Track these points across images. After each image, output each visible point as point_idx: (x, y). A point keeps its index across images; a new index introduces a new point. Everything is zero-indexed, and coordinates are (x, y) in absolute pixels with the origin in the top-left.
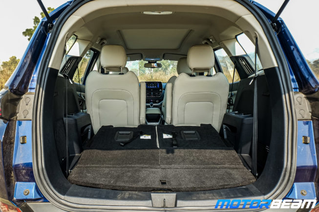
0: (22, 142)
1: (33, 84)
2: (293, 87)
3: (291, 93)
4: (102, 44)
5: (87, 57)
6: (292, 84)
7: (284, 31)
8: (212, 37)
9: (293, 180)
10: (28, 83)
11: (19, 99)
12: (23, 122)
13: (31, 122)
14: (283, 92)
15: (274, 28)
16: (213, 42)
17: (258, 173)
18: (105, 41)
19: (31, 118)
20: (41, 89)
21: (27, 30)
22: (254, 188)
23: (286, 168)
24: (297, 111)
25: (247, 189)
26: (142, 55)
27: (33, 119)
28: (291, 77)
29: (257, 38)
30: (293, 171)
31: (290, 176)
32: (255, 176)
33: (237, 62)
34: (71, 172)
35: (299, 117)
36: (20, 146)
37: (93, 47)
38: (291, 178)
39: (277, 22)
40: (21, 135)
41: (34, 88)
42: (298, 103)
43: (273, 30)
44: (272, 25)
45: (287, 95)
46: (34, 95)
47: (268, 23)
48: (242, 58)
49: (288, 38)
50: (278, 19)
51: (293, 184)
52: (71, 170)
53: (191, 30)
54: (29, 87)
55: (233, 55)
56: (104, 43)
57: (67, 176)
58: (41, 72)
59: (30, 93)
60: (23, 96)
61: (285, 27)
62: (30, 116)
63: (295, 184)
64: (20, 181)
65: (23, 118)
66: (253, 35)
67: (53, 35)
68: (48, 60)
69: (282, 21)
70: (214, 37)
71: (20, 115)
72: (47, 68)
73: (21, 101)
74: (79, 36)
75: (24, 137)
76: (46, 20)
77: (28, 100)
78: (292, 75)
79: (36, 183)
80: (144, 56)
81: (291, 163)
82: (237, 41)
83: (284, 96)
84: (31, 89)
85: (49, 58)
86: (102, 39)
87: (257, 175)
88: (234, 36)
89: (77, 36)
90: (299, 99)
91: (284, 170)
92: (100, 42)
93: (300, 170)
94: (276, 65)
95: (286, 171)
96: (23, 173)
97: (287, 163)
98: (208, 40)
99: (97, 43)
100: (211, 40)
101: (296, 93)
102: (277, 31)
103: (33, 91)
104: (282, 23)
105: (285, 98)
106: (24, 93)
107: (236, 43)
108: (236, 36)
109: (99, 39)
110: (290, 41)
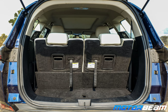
0: (12, 73)
1: (18, 43)
2: (150, 46)
3: (149, 49)
4: (52, 26)
5: (42, 35)
6: (150, 44)
7: (146, 18)
8: (108, 22)
9: (150, 92)
10: (15, 43)
11: (11, 51)
12: (12, 62)
13: (17, 63)
14: (145, 49)
15: (141, 16)
16: (108, 25)
17: (131, 90)
18: (53, 24)
19: (17, 61)
20: (22, 46)
21: (11, 20)
22: (130, 97)
23: (146, 86)
24: (152, 58)
25: (126, 97)
26: (72, 32)
27: (18, 61)
28: (149, 41)
29: (132, 22)
30: (149, 88)
31: (148, 90)
32: (130, 91)
33: (121, 35)
34: (36, 89)
35: (153, 61)
36: (11, 75)
37: (47, 27)
38: (148, 91)
39: (142, 13)
40: (12, 69)
41: (18, 46)
42: (152, 54)
43: (140, 17)
44: (140, 15)
45: (147, 50)
46: (18, 49)
47: (138, 13)
48: (124, 33)
49: (148, 21)
50: (143, 12)
51: (149, 95)
52: (36, 88)
53: (98, 19)
54: (15, 45)
55: (119, 31)
56: (52, 25)
57: (34, 91)
58: (22, 37)
59: (16, 48)
60: (13, 50)
61: (146, 15)
62: (16, 60)
63: (150, 94)
64: (11, 93)
65: (12, 60)
66: (130, 20)
67: (28, 18)
68: (25, 31)
69: (144, 12)
70: (109, 22)
71: (11, 59)
72: (25, 35)
73: (11, 52)
74: (40, 21)
75: (13, 71)
76: (24, 10)
77: (15, 51)
78: (149, 40)
79: (19, 94)
80: (73, 33)
81: (149, 84)
82: (121, 24)
83: (145, 50)
84: (16, 46)
85: (26, 30)
86: (52, 23)
87: (131, 91)
88: (119, 21)
89: (39, 21)
90: (153, 52)
91: (145, 87)
92: (50, 25)
93: (153, 87)
94: (141, 35)
95: (146, 88)
96: (13, 89)
97: (146, 84)
98: (106, 24)
99: (49, 24)
100: (108, 24)
101: (151, 49)
102: (142, 18)
103: (18, 47)
104: (145, 13)
105: (146, 51)
106: (13, 48)
107: (121, 25)
108: (121, 22)
109: (50, 23)
110: (149, 23)
